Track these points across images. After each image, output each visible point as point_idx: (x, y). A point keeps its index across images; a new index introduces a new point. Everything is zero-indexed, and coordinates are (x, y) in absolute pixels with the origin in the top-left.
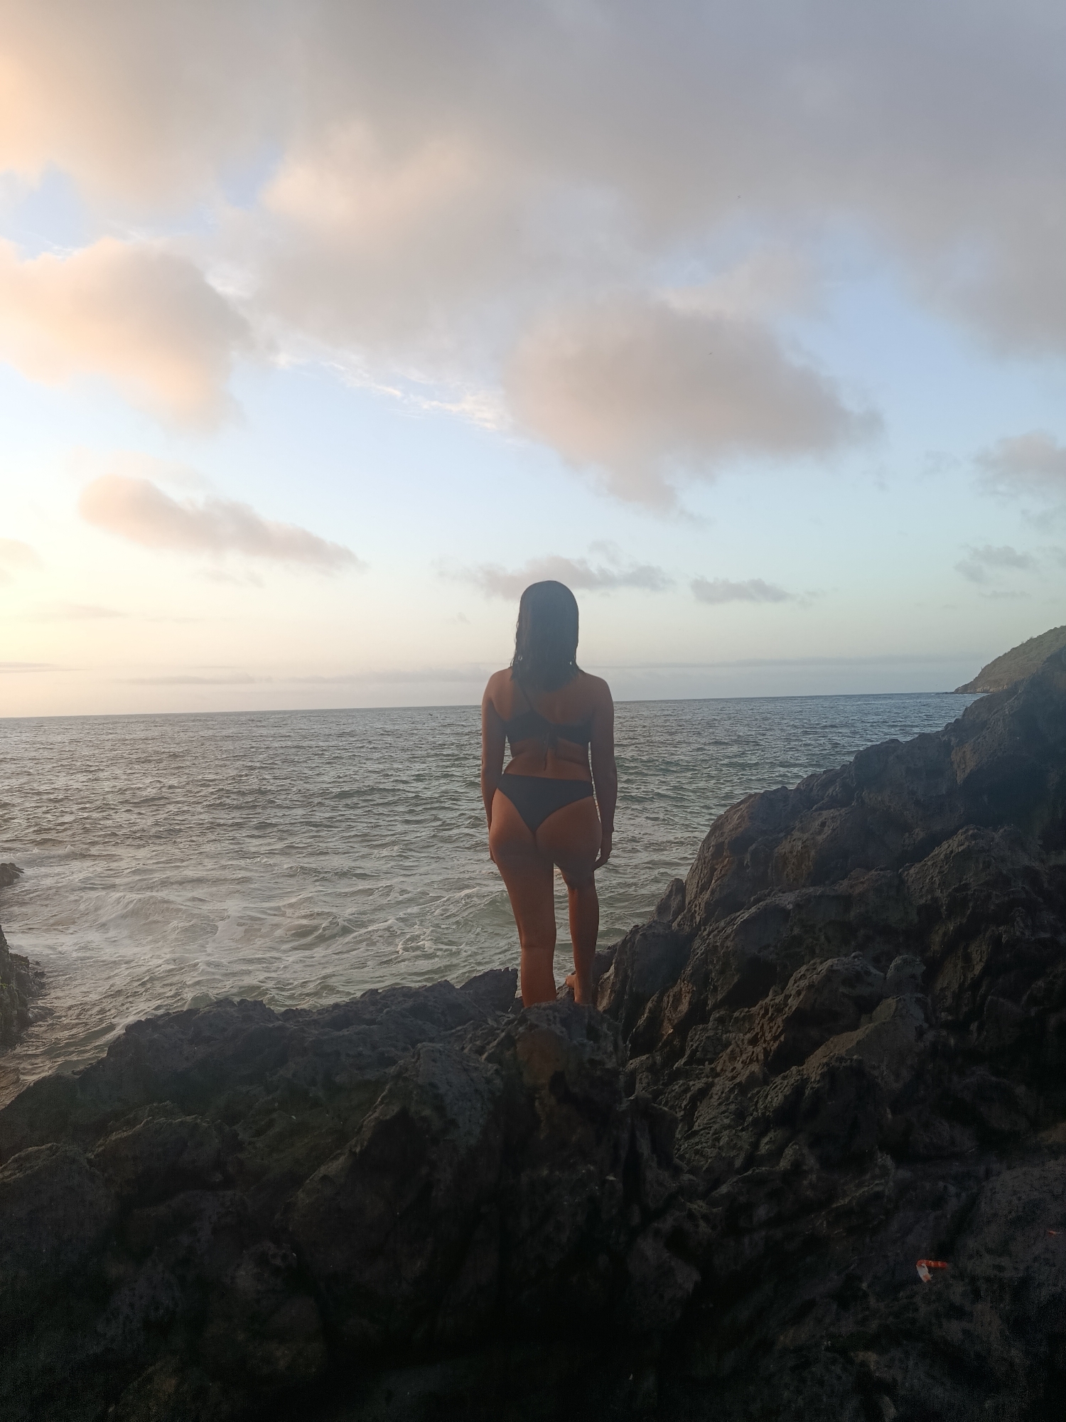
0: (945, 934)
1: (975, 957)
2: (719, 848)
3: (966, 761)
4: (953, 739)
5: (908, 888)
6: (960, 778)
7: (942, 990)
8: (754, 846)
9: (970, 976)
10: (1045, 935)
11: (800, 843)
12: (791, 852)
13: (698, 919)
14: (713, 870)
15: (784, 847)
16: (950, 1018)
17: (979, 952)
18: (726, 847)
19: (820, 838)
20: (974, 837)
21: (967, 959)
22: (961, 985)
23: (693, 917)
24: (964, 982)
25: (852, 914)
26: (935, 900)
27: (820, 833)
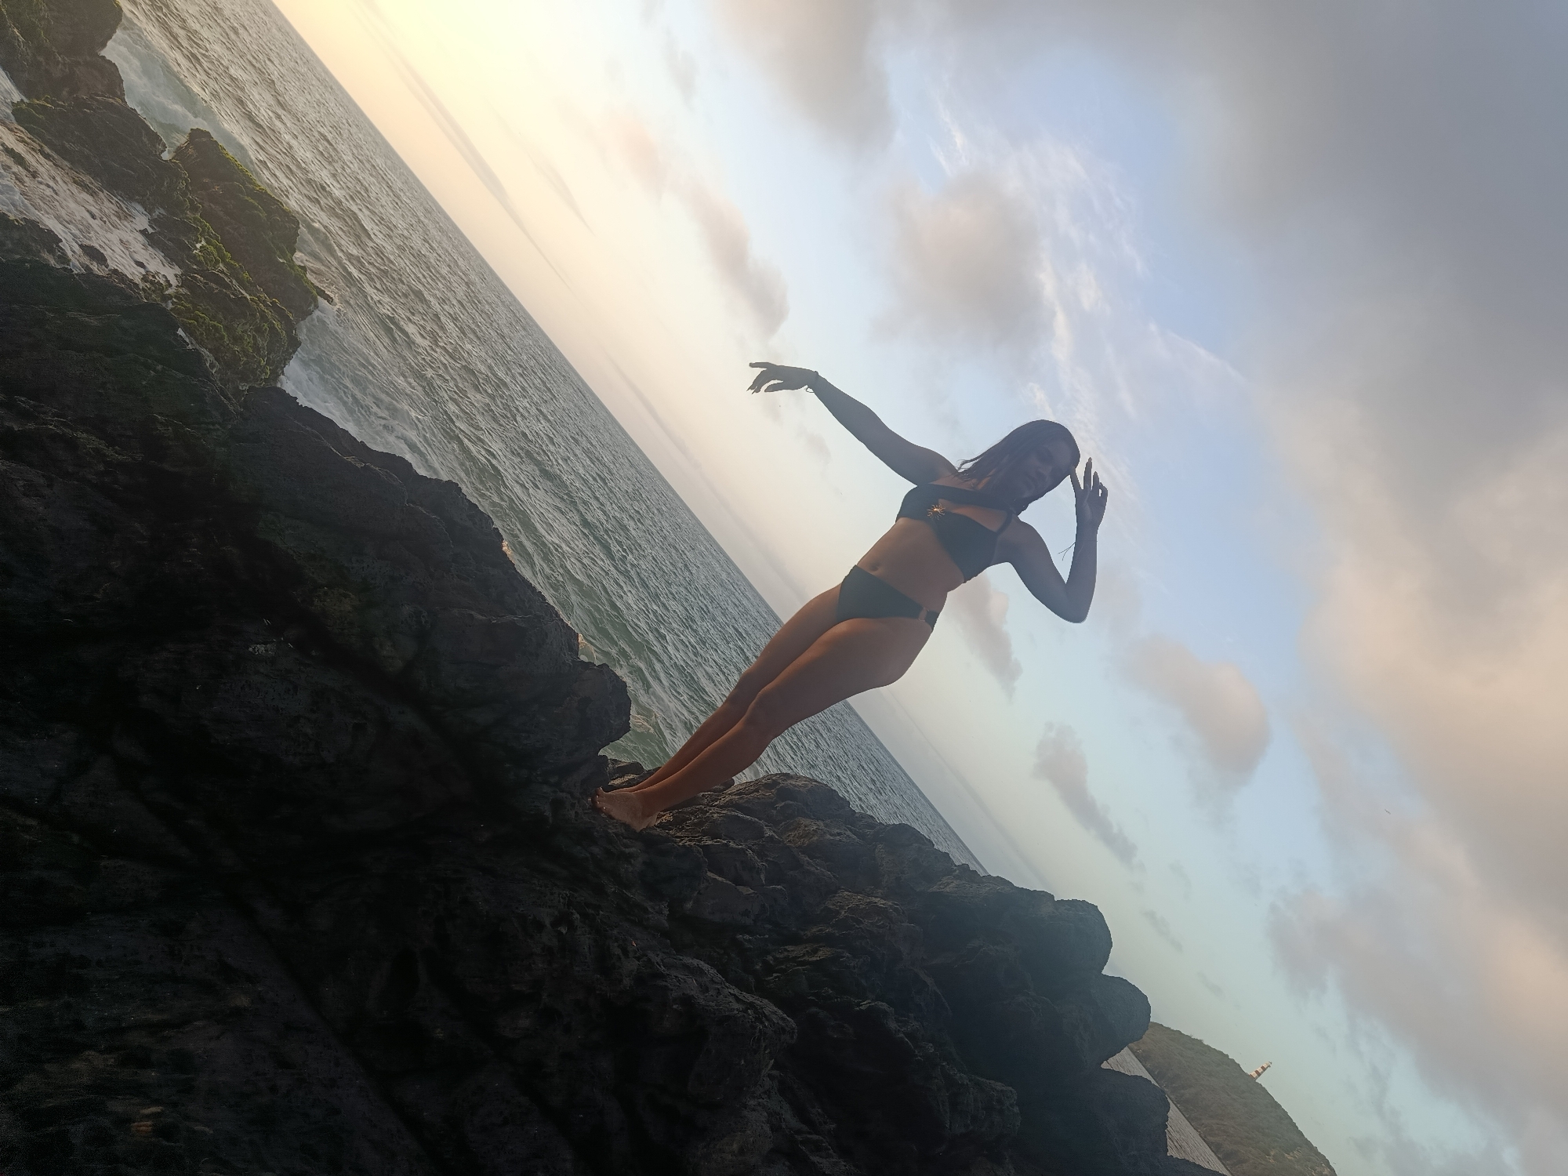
0: (821, 930)
1: (820, 953)
2: (775, 783)
3: (950, 886)
4: (957, 872)
5: (834, 896)
6: (935, 888)
7: (786, 950)
8: (791, 802)
9: (806, 958)
10: (863, 982)
11: (815, 827)
12: (805, 827)
13: (716, 803)
14: (757, 791)
15: (804, 821)
16: (771, 962)
17: (823, 953)
18: (777, 787)
19: (828, 836)
20: (896, 910)
21: (815, 951)
22: (796, 957)
23: (716, 800)
24: (799, 957)
25: (791, 872)
26: (838, 913)
27: (831, 835)
